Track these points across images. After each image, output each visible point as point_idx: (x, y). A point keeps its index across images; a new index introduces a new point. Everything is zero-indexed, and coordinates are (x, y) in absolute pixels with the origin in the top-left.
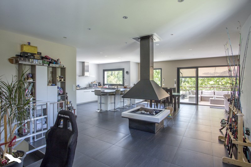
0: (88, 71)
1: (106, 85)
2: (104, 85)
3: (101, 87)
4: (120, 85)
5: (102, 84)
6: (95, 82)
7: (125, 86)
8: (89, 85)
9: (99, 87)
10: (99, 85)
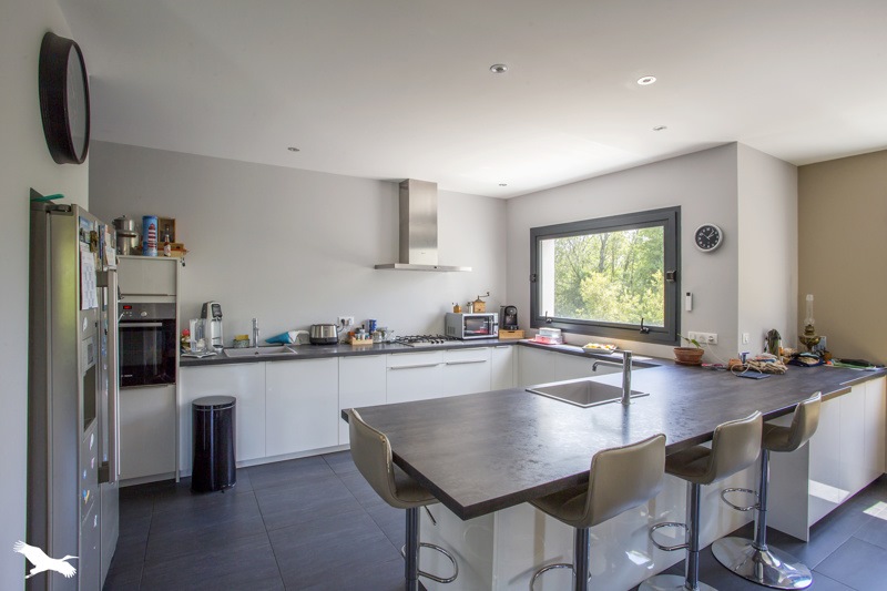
0: (431, 241)
1: (549, 322)
2: (537, 321)
3: (517, 335)
4: (645, 333)
5: (524, 315)
6: (478, 306)
7: (684, 344)
8: (446, 318)
9: (505, 335)
10: (504, 326)
